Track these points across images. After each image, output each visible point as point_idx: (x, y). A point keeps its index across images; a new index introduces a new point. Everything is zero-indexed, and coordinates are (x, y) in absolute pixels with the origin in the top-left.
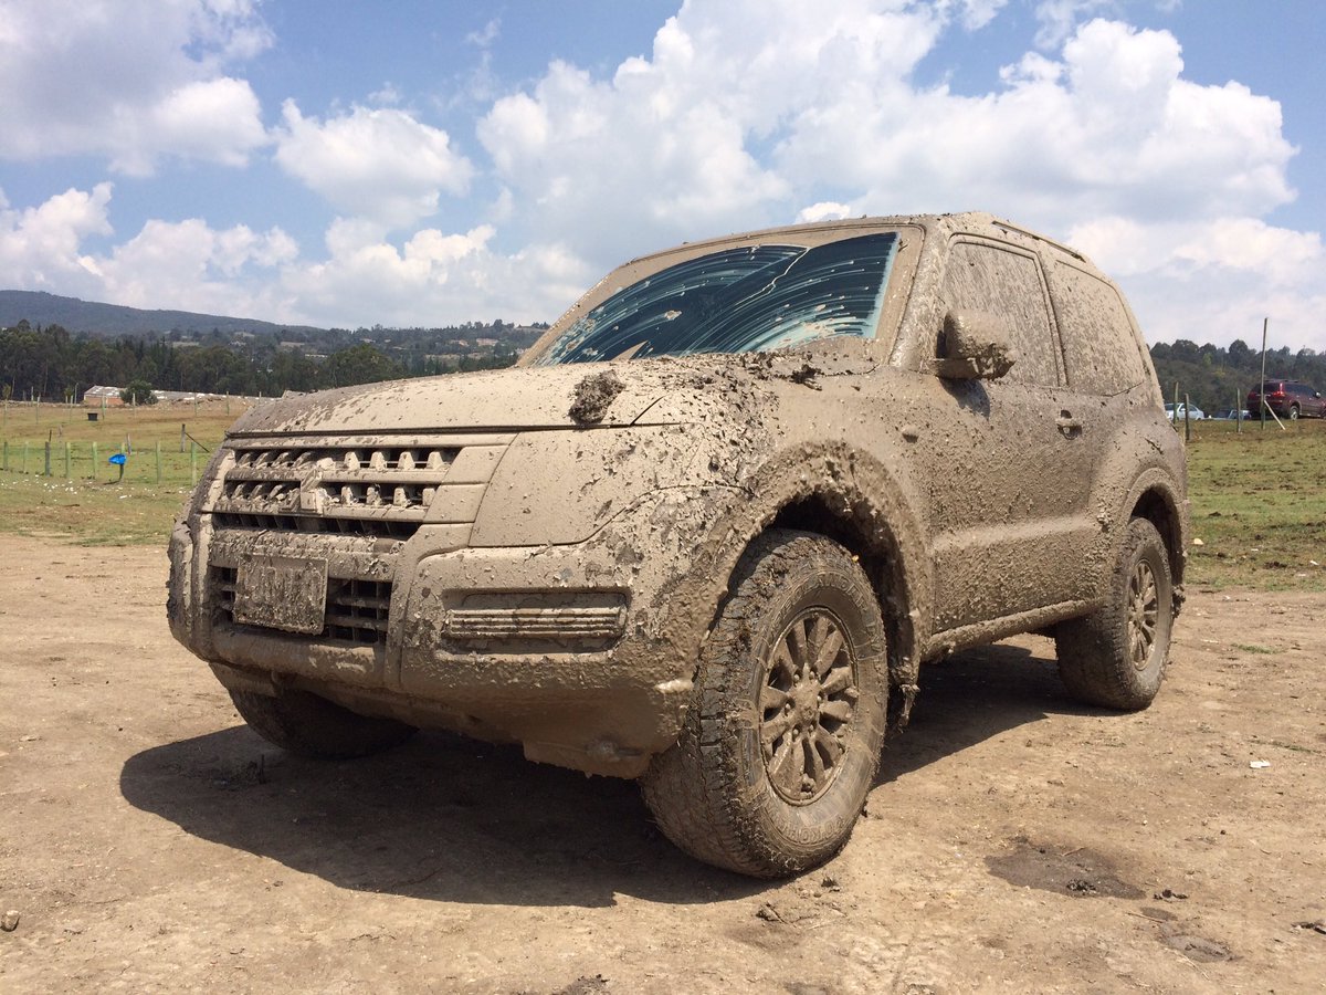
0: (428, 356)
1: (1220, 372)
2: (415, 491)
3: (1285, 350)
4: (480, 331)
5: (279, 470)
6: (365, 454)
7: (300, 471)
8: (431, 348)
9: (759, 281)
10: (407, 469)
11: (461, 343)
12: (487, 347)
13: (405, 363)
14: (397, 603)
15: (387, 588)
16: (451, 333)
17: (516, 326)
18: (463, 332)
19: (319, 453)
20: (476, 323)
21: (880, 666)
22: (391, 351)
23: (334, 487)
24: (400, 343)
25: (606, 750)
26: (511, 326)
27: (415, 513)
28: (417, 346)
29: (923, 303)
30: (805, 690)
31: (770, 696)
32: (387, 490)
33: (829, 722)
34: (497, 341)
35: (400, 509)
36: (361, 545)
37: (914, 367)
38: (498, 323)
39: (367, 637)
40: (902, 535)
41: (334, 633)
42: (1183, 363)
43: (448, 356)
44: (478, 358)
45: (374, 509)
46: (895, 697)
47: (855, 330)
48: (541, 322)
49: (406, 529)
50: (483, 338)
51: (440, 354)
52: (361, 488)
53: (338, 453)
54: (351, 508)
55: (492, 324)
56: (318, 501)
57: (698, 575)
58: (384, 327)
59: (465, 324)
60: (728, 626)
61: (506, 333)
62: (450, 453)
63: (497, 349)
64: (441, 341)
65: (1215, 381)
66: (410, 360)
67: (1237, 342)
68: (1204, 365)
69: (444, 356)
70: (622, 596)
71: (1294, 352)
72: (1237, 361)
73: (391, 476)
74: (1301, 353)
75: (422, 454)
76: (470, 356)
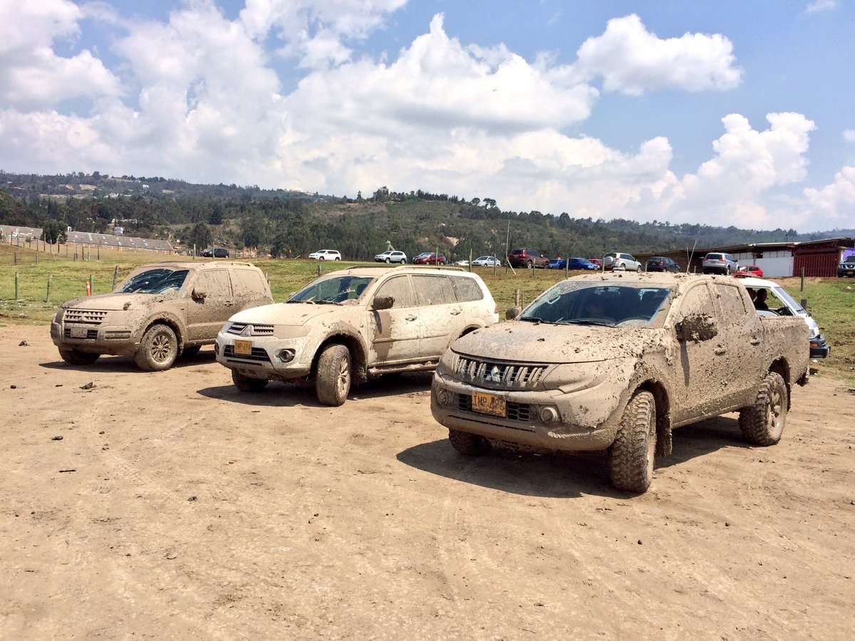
0: (42, 195)
1: (554, 231)
2: (101, 318)
3: (590, 219)
4: (82, 178)
5: (76, 314)
6: (92, 313)
7: (80, 314)
8: (45, 189)
9: (164, 277)
10: (99, 315)
11: (67, 186)
12: (87, 191)
13: (24, 199)
14: (98, 333)
15: (97, 331)
16: (60, 179)
17: (110, 177)
18: (69, 179)
19: (83, 312)
20: (80, 173)
21: (176, 344)
22: (13, 190)
23: (87, 317)
24: (20, 184)
25: (128, 352)
26: (106, 176)
27: (100, 321)
28: (33, 187)
29: (190, 285)
30: (160, 346)
31: (153, 346)
32: (96, 318)
33: (165, 352)
34: (95, 187)
35: (98, 320)
36: (92, 326)
37: (187, 297)
38: (96, 174)
39: (93, 338)
40: (179, 324)
41: (88, 338)
42: (534, 224)
43: (58, 196)
44: (81, 198)
45: (94, 320)
46: (179, 349)
47: (178, 290)
48: (129, 175)
49: (99, 323)
50: (84, 184)
51: (51, 194)
52: (92, 318)
53: (87, 312)
54: (90, 320)
55: (91, 174)
56: (85, 319)
57: (140, 329)
58: (7, 172)
59: (71, 173)
60: (145, 337)
61: (102, 182)
62: (106, 313)
63: (95, 193)
64: (52, 184)
65: (551, 236)
66: (28, 197)
67: (564, 213)
68: (546, 227)
69: (55, 196)
70: (130, 332)
71: (594, 220)
72: (563, 225)
73: (96, 316)
74: (598, 221)
75: (101, 313)
76: (75, 196)
